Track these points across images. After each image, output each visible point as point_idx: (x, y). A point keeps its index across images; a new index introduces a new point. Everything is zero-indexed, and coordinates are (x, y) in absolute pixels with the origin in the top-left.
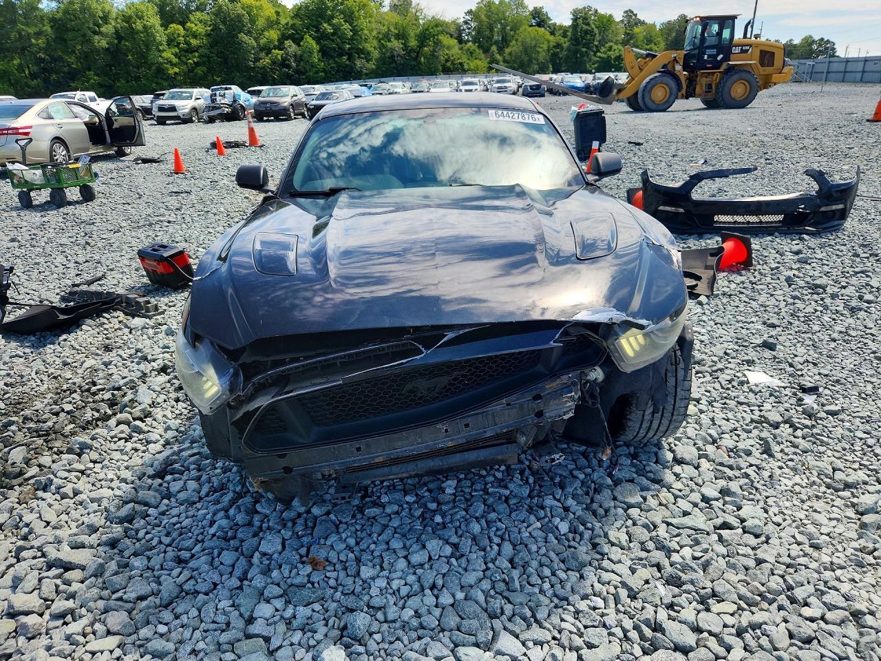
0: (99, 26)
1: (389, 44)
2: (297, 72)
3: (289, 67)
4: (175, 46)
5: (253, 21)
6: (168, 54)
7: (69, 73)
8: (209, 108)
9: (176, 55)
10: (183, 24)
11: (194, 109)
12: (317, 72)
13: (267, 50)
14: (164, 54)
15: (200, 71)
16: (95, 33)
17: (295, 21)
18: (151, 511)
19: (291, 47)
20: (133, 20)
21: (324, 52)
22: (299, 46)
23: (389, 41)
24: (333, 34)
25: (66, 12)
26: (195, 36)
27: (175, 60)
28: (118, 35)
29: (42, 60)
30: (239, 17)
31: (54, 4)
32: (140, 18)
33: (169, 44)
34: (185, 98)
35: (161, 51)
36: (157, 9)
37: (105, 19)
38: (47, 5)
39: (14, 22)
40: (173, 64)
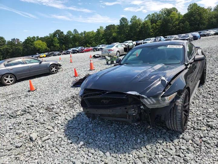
0: (138, 26)
1: (212, 20)
2: (182, 30)
3: (180, 30)
5: (172, 20)
9: (153, 30)
10: (155, 23)
12: (188, 30)
13: (175, 26)
14: (150, 31)
15: (157, 33)
16: (137, 28)
17: (184, 18)
18: (82, 116)
19: (181, 24)
21: (191, 25)
22: (184, 24)
23: (212, 19)
24: (194, 20)
25: (133, 24)
26: (158, 26)
27: (152, 31)
28: (142, 28)
29: (127, 34)
30: (169, 19)
31: (131, 23)
32: (147, 23)
33: (152, 28)
34: (149, 40)
35: (150, 30)
36: (150, 21)
37: (140, 25)
38: (129, 24)
39: (123, 28)
40: (152, 32)
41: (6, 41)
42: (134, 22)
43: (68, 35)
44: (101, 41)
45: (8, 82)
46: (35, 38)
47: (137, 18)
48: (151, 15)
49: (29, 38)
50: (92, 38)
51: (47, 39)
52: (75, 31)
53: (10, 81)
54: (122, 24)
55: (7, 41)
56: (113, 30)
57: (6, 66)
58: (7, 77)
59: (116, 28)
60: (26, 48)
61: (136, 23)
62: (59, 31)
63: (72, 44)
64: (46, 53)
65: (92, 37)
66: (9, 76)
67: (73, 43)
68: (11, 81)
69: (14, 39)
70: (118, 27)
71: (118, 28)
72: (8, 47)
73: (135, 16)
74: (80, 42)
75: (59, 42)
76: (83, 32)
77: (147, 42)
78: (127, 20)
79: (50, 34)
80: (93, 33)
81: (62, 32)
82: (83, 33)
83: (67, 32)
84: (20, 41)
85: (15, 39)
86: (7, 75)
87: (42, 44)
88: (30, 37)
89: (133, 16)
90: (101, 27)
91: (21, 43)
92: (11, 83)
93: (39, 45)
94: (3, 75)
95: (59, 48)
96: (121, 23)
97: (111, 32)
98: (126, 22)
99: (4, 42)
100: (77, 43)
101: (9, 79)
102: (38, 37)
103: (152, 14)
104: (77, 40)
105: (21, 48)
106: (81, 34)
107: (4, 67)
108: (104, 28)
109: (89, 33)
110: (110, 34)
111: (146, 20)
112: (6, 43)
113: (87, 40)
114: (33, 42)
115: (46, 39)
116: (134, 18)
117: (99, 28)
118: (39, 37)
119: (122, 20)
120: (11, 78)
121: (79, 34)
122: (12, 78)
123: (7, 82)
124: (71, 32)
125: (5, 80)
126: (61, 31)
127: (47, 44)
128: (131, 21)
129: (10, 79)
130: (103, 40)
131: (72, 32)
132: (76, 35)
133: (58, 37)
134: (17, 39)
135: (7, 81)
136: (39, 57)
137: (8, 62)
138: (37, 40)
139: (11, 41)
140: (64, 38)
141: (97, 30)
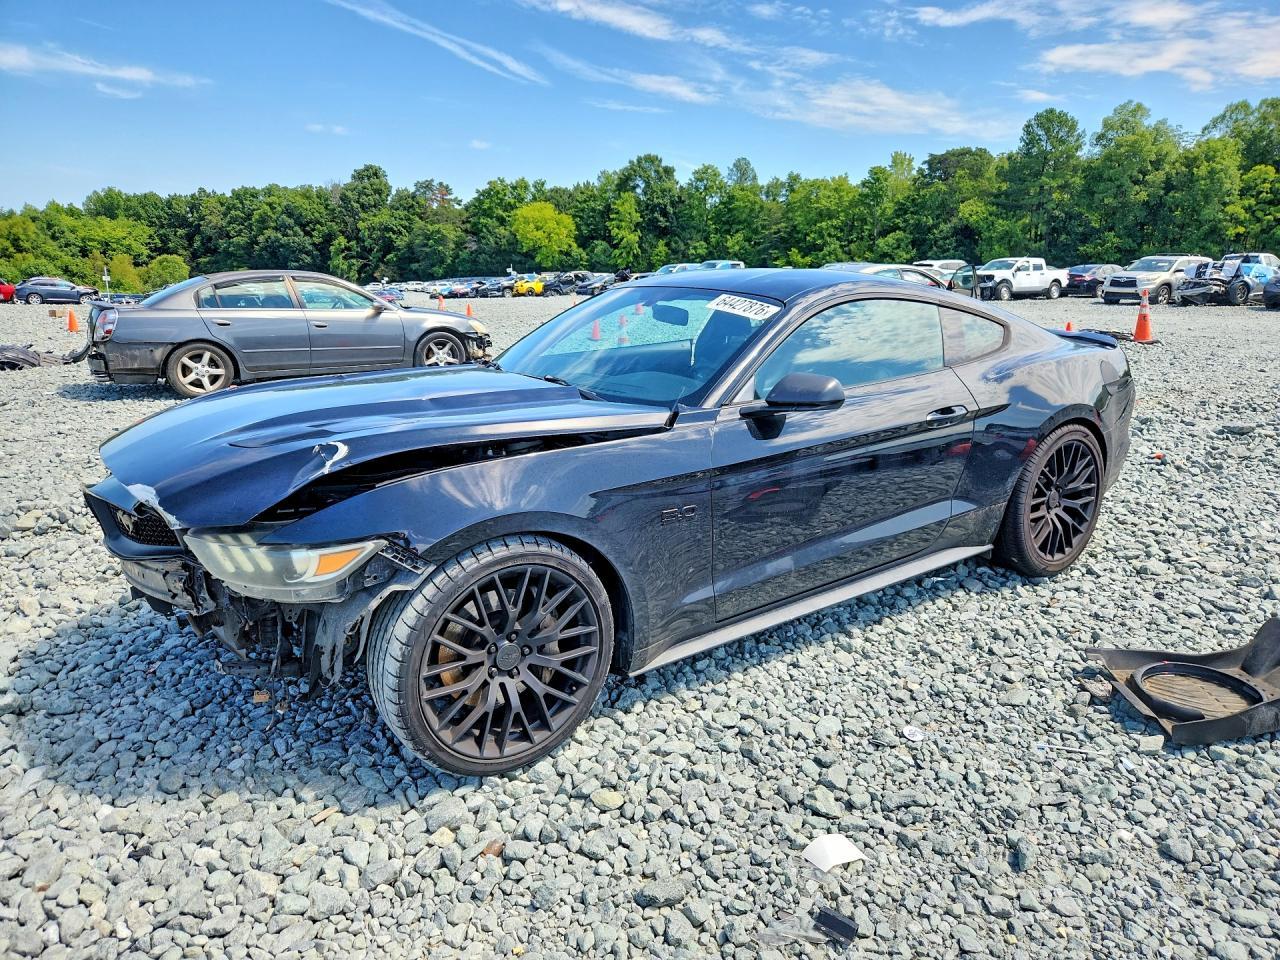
0: (1145, 175)
4: (1253, 196)
6: (1237, 209)
7: (1083, 234)
8: (1187, 284)
9: (1248, 209)
11: (1168, 285)
14: (1230, 209)
16: (1136, 182)
20: (1198, 162)
25: (1108, 158)
27: (1243, 215)
28: (1168, 183)
29: (1054, 218)
31: (1097, 149)
32: (1208, 159)
33: (1243, 193)
34: (1161, 269)
35: (1225, 204)
36: (1242, 145)
37: (1157, 164)
38: (1088, 152)
39: (1038, 174)
40: (1238, 222)
41: (389, 188)
42: (1119, 146)
43: (697, 189)
44: (881, 242)
45: (198, 384)
46: (526, 188)
47: (1150, 122)
48: (1254, 103)
49: (499, 187)
50: (830, 219)
51: (585, 201)
52: (742, 169)
53: (206, 381)
54: (1035, 151)
55: (394, 192)
56: (967, 184)
57: (201, 303)
58: (197, 358)
59: (991, 172)
60: (474, 234)
61: (1135, 150)
62: (652, 160)
63: (706, 239)
64: (549, 277)
65: (830, 215)
66: (207, 356)
67: (714, 238)
68: (214, 379)
69: (427, 186)
70: (1006, 166)
71: (1001, 174)
72: (393, 223)
73: (1139, 106)
74: (756, 232)
75: (638, 225)
76: (784, 178)
77: (1140, 276)
78: (1073, 127)
79: (603, 173)
80: (839, 186)
81: (669, 171)
82: (783, 185)
83: (696, 172)
84: (452, 197)
85: (435, 183)
86: (196, 346)
87: (552, 225)
88: (502, 181)
89: (1123, 107)
90: (898, 160)
91: (457, 207)
92: (212, 388)
93: (538, 229)
94: (181, 345)
95: (636, 256)
96: (1031, 140)
97: (952, 191)
98: (1062, 142)
99: (378, 192)
100: (739, 236)
101: (202, 370)
102: (543, 184)
103: (1264, 102)
104: (740, 223)
105: (451, 233)
106: (772, 190)
107: (193, 306)
108: (919, 163)
109: (816, 185)
110: (943, 205)
111: (1216, 134)
112: (389, 198)
113: (795, 227)
114: (510, 207)
115: (581, 198)
116: (1127, 118)
117: (885, 163)
118: (548, 187)
119: (1040, 125)
120: (213, 363)
121: (756, 190)
122: (217, 367)
123: (192, 384)
124: (716, 175)
125: (186, 370)
126: (664, 164)
127: (578, 227)
128: (1100, 137)
129: (207, 368)
130: (891, 238)
131: (724, 172)
132: (738, 194)
133: (645, 194)
134: (441, 184)
135: (192, 377)
136: (511, 288)
137: (216, 287)
138: (535, 199)
139: (412, 189)
140: (673, 204)
141: (866, 176)
